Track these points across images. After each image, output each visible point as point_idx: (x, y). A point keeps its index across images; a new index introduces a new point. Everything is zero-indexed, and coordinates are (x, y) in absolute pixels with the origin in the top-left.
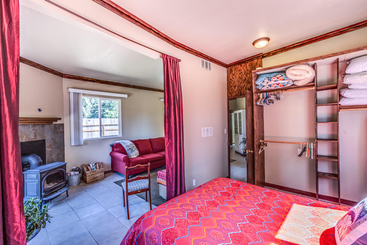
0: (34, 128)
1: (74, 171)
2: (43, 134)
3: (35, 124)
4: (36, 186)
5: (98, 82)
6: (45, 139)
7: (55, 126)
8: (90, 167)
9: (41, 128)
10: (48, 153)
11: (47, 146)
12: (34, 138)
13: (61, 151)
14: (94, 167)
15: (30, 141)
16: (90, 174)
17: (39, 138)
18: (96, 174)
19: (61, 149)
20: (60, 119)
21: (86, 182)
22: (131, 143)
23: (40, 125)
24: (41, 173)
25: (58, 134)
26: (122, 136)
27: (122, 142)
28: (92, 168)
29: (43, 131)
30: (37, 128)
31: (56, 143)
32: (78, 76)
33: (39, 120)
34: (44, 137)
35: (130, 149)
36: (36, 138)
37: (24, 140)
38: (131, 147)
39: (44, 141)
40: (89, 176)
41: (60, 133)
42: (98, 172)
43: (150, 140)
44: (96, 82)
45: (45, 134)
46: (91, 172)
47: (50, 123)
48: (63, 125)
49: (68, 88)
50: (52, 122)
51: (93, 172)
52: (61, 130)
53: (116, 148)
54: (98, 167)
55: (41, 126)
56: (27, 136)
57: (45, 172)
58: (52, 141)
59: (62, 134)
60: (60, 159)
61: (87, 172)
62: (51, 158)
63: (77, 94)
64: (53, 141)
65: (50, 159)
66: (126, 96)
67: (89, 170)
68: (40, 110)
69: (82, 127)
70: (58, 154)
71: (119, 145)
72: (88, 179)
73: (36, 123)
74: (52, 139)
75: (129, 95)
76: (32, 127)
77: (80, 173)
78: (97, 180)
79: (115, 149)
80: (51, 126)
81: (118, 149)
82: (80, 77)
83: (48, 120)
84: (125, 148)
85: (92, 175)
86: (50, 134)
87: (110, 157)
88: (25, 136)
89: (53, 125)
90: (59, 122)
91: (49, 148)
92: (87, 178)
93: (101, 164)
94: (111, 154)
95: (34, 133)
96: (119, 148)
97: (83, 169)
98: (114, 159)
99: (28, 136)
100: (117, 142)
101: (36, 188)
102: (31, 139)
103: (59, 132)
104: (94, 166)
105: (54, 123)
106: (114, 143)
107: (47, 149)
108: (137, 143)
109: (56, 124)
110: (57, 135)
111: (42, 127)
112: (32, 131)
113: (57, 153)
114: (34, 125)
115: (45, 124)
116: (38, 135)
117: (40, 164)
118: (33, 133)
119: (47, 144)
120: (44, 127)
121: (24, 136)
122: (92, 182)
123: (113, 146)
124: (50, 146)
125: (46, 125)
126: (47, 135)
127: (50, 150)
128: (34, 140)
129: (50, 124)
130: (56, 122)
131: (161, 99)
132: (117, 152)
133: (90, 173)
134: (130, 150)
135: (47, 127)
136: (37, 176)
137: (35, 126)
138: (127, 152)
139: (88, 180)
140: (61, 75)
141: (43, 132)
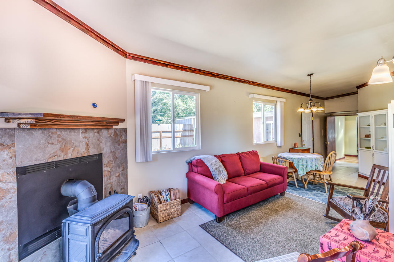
0: (86, 135)
1: (141, 202)
2: (99, 145)
3: (88, 129)
4: (85, 250)
5: (172, 67)
6: (101, 153)
7: (115, 132)
8: (162, 196)
9: (96, 134)
10: (105, 175)
11: (104, 164)
12: (85, 151)
13: (122, 170)
14: (167, 197)
15: (80, 156)
16: (163, 209)
17: (93, 151)
18: (170, 209)
19: (123, 168)
20: (123, 120)
21: (157, 220)
22: (216, 159)
23: (95, 131)
24: (94, 225)
25: (119, 145)
26: (200, 149)
27: (205, 158)
28: (165, 198)
29: (98, 140)
30: (91, 134)
31: (117, 158)
32: (146, 57)
33: (93, 122)
34: (101, 150)
35: (217, 169)
36: (89, 152)
37: (70, 155)
38: (217, 167)
39: (100, 155)
40: (162, 211)
41: (122, 142)
42: (173, 206)
43: (238, 154)
44: (169, 66)
45: (101, 145)
46: (165, 206)
47: (109, 127)
48: (125, 130)
49: (132, 75)
50: (112, 126)
51: (167, 205)
52: (123, 138)
53: (196, 166)
54: (173, 197)
56: (74, 149)
57: (101, 221)
58: (111, 155)
59: (124, 144)
60: (122, 182)
61: (159, 206)
62: (110, 183)
63: (144, 82)
64: (113, 156)
65: (108, 184)
66: (207, 89)
67: (161, 203)
68: (94, 106)
69: (151, 133)
70: (119, 176)
71: (200, 163)
72: (161, 216)
73: (88, 127)
74: (112, 152)
75: (211, 87)
76: (82, 133)
77: (149, 206)
78: (172, 218)
79: (195, 169)
80: (110, 131)
81: (199, 169)
82: (148, 58)
83: (106, 122)
84: (209, 167)
85: (166, 209)
86: (108, 144)
87: (187, 179)
88: (72, 149)
89: (113, 131)
90: (121, 126)
91: (107, 167)
92: (159, 214)
93: (177, 191)
94: (187, 175)
95: (86, 143)
96: (200, 167)
97: (153, 199)
98: (191, 183)
99: (76, 148)
100: (197, 157)
101: (85, 253)
102: (81, 154)
103: (120, 141)
104: (168, 195)
105: (114, 127)
106: (192, 159)
107: (105, 169)
108: (223, 159)
109: (116, 129)
110: (117, 146)
111: (98, 133)
112: (82, 139)
113: (117, 175)
114: (86, 130)
115: (102, 129)
116: (91, 146)
117: (93, 200)
118: (84, 143)
119: (105, 162)
120: (100, 133)
121: (70, 149)
122: (166, 221)
123: (190, 164)
124: (108, 164)
125: (103, 131)
126: (104, 146)
127: (109, 169)
128: (86, 155)
129: (108, 129)
130: (118, 125)
131: (250, 95)
132: (199, 173)
133: (163, 207)
134: (217, 171)
135: (104, 133)
136: (86, 229)
137: (88, 131)
138: (212, 173)
139: (160, 218)
140: (124, 54)
141: (98, 142)
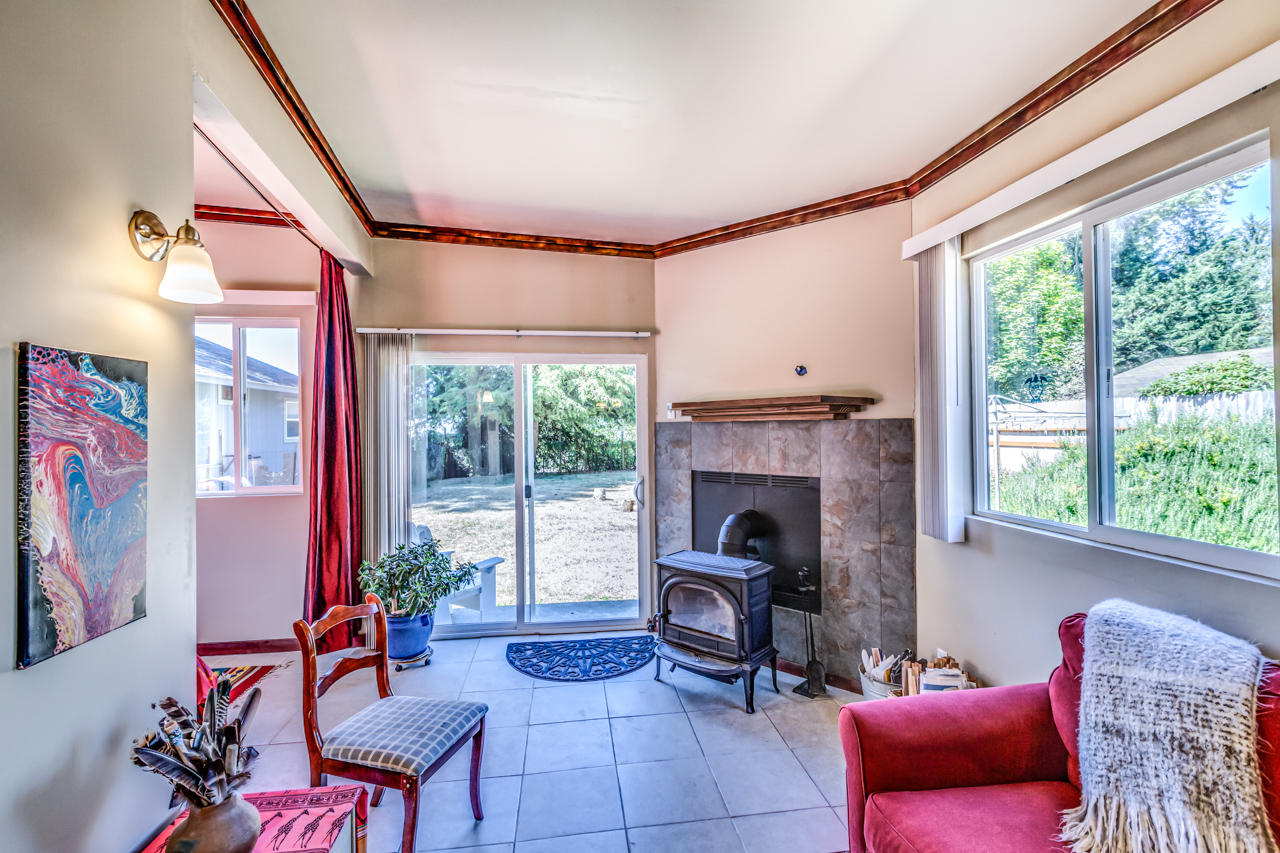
0: (780, 434)
2: (809, 459)
3: (784, 421)
6: (818, 475)
7: (859, 428)
9: (803, 434)
10: (827, 533)
11: (826, 507)
12: (778, 466)
13: (890, 543)
15: (767, 473)
17: (793, 469)
19: (892, 536)
23: (800, 426)
25: (877, 465)
29: (808, 446)
30: (788, 435)
31: (866, 500)
34: (814, 469)
36: (786, 468)
37: (751, 467)
39: (813, 482)
41: (888, 459)
45: (815, 458)
48: (903, 424)
52: (893, 446)
55: (801, 429)
56: (758, 458)
58: (846, 489)
59: (897, 467)
60: (885, 576)
62: (840, 557)
64: (852, 493)
65: (835, 558)
68: (801, 371)
70: (875, 551)
74: (847, 481)
76: (772, 429)
80: (844, 426)
86: (837, 459)
88: (754, 457)
89: (853, 426)
91: (832, 514)
95: (780, 450)
102: (770, 470)
103: (882, 454)
105: (854, 416)
107: (825, 516)
109: (865, 421)
110: (869, 468)
111: (808, 429)
112: (773, 442)
113: (871, 547)
114: (781, 424)
115: (818, 421)
116: (793, 458)
118: (776, 451)
119: (827, 499)
120: (815, 431)
121: (750, 456)
124: (838, 507)
125: (821, 425)
126: (824, 462)
127: (839, 522)
128: (780, 473)
129: (836, 421)
135: (827, 430)
137: (783, 426)
